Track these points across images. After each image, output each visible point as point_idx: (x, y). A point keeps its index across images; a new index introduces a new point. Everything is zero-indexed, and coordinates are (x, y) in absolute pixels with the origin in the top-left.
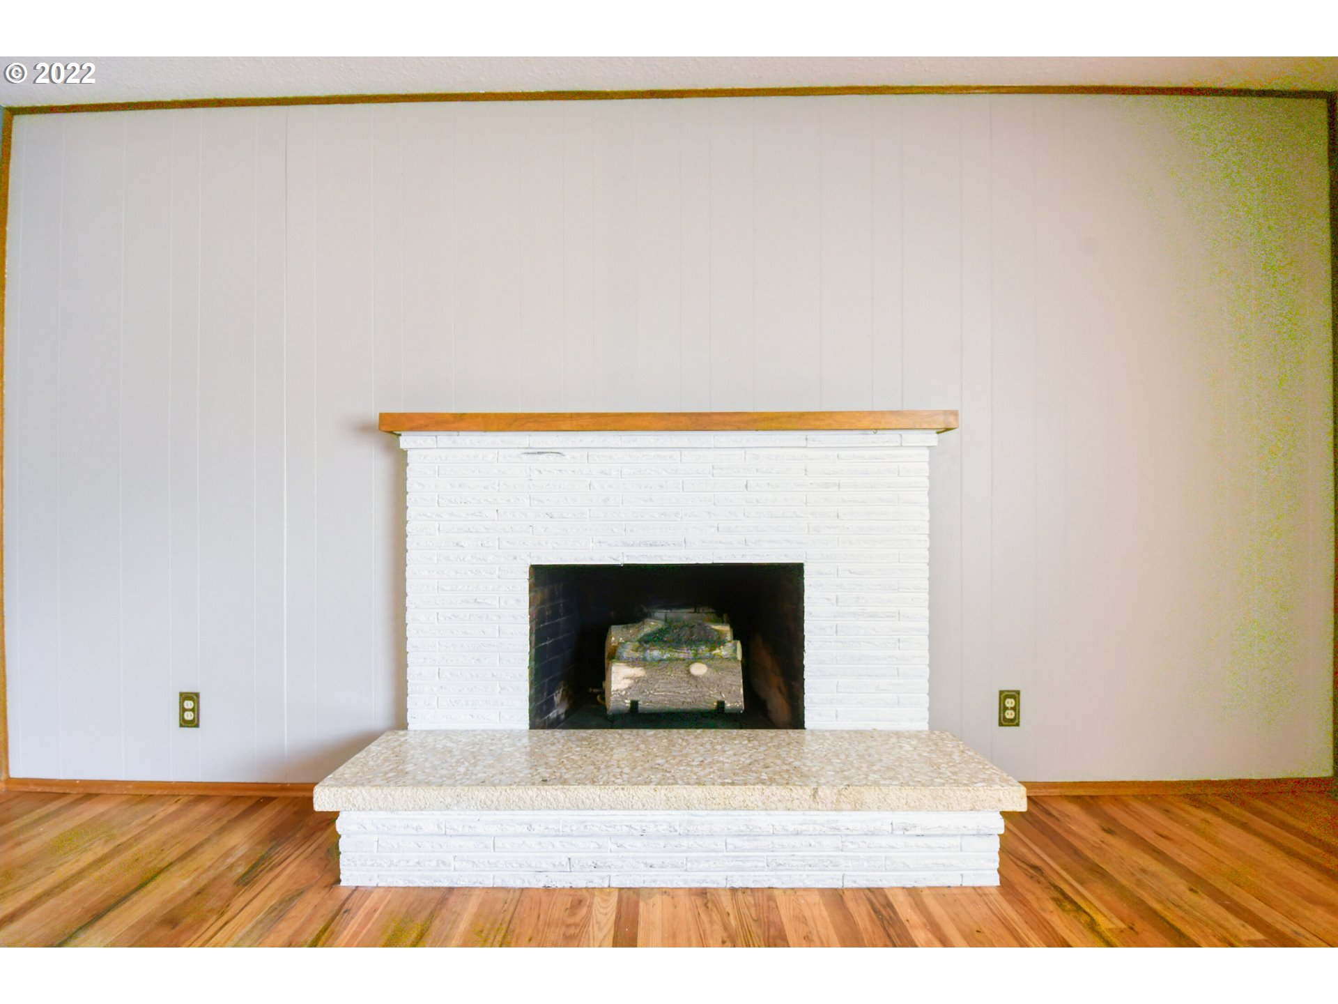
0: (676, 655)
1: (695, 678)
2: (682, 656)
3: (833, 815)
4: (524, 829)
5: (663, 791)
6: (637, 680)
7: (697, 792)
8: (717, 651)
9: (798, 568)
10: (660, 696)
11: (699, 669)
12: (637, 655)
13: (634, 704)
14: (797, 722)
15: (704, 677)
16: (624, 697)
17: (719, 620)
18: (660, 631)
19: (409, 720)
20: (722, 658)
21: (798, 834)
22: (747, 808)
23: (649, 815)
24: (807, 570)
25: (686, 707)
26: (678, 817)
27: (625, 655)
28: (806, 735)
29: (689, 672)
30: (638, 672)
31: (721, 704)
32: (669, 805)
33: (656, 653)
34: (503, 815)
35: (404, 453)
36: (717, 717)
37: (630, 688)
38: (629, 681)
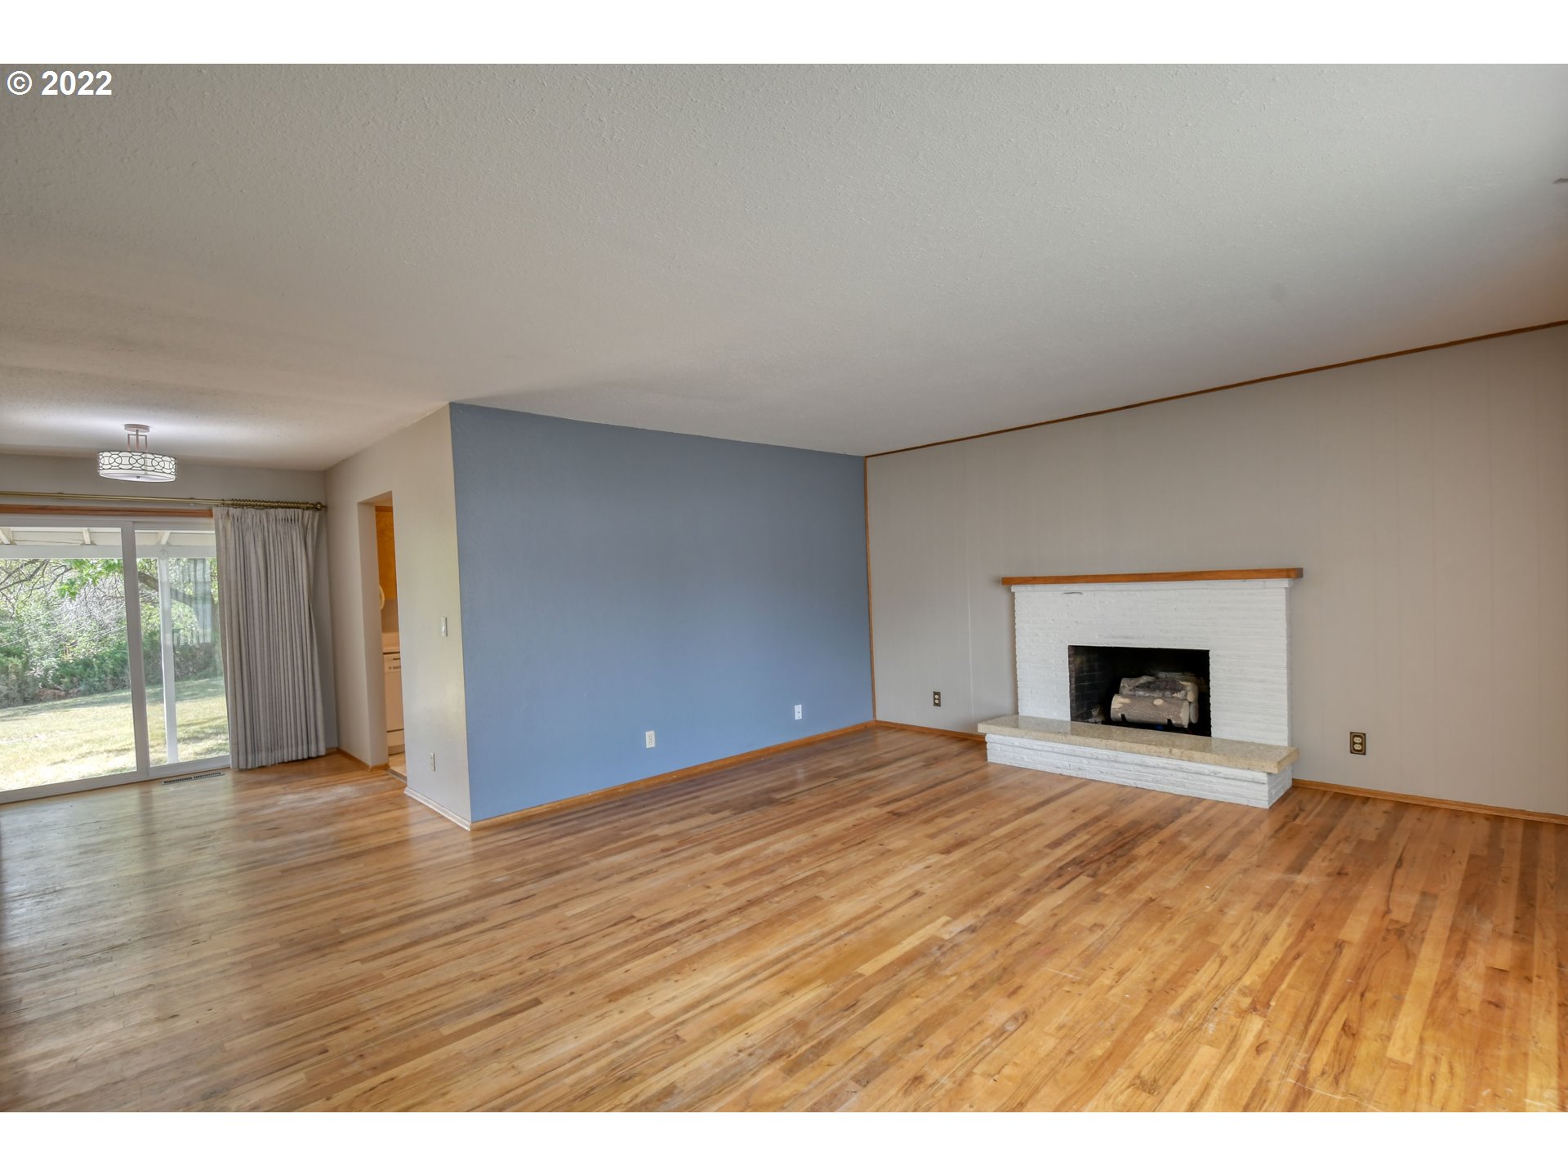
1: (1155, 706)
2: (1154, 695)
3: (1180, 762)
6: (1125, 704)
7: (1119, 744)
8: (1175, 695)
9: (1208, 651)
10: (1134, 714)
11: (1157, 702)
12: (1130, 693)
13: (1124, 716)
14: (1211, 735)
15: (1161, 706)
16: (1117, 712)
19: (1019, 711)
20: (1178, 699)
21: (1164, 768)
22: (1140, 753)
23: (1100, 751)
24: (1211, 653)
25: (1150, 720)
26: (1111, 753)
27: (1124, 693)
28: (1212, 739)
29: (1153, 703)
30: (1127, 701)
31: (1169, 721)
32: (1107, 748)
33: (1140, 693)
35: (1013, 594)
37: (1121, 708)
38: (1121, 705)
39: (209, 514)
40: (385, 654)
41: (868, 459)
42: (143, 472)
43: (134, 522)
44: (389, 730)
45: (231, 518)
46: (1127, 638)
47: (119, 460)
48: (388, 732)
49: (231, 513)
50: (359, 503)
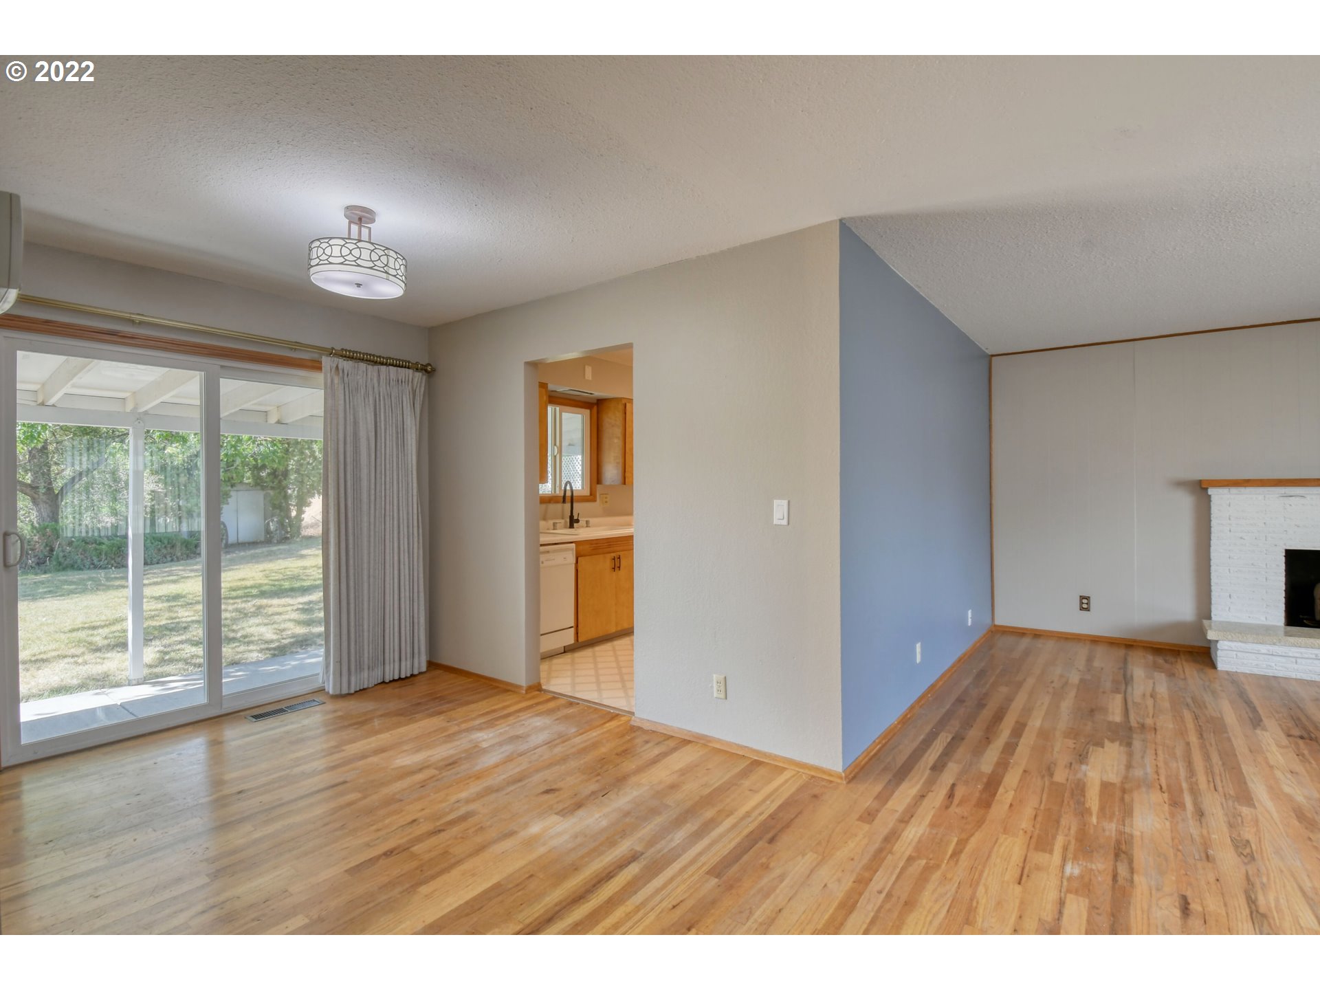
19: (1212, 616)
34: (1303, 650)
35: (1209, 496)
39: (316, 366)
40: (541, 545)
41: (994, 358)
42: (384, 275)
43: (222, 367)
44: (541, 633)
45: (341, 372)
47: (356, 253)
48: (542, 635)
49: (340, 367)
50: (527, 363)
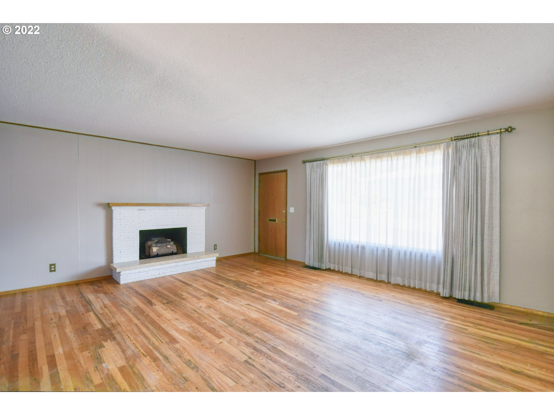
0: (163, 245)
1: (168, 248)
2: (164, 245)
4: (153, 269)
5: (174, 260)
6: (158, 249)
9: (186, 228)
10: (162, 251)
11: (169, 246)
13: (158, 253)
14: (186, 253)
16: (156, 253)
17: (169, 239)
18: (158, 241)
19: (114, 261)
20: (171, 244)
24: (187, 228)
25: (167, 253)
26: (176, 264)
27: (154, 246)
28: (187, 254)
29: (167, 247)
30: (158, 248)
31: (173, 252)
32: (175, 262)
33: (159, 245)
34: (150, 268)
35: (112, 210)
36: (172, 254)
37: (157, 251)
38: (156, 250)
46: (162, 225)
